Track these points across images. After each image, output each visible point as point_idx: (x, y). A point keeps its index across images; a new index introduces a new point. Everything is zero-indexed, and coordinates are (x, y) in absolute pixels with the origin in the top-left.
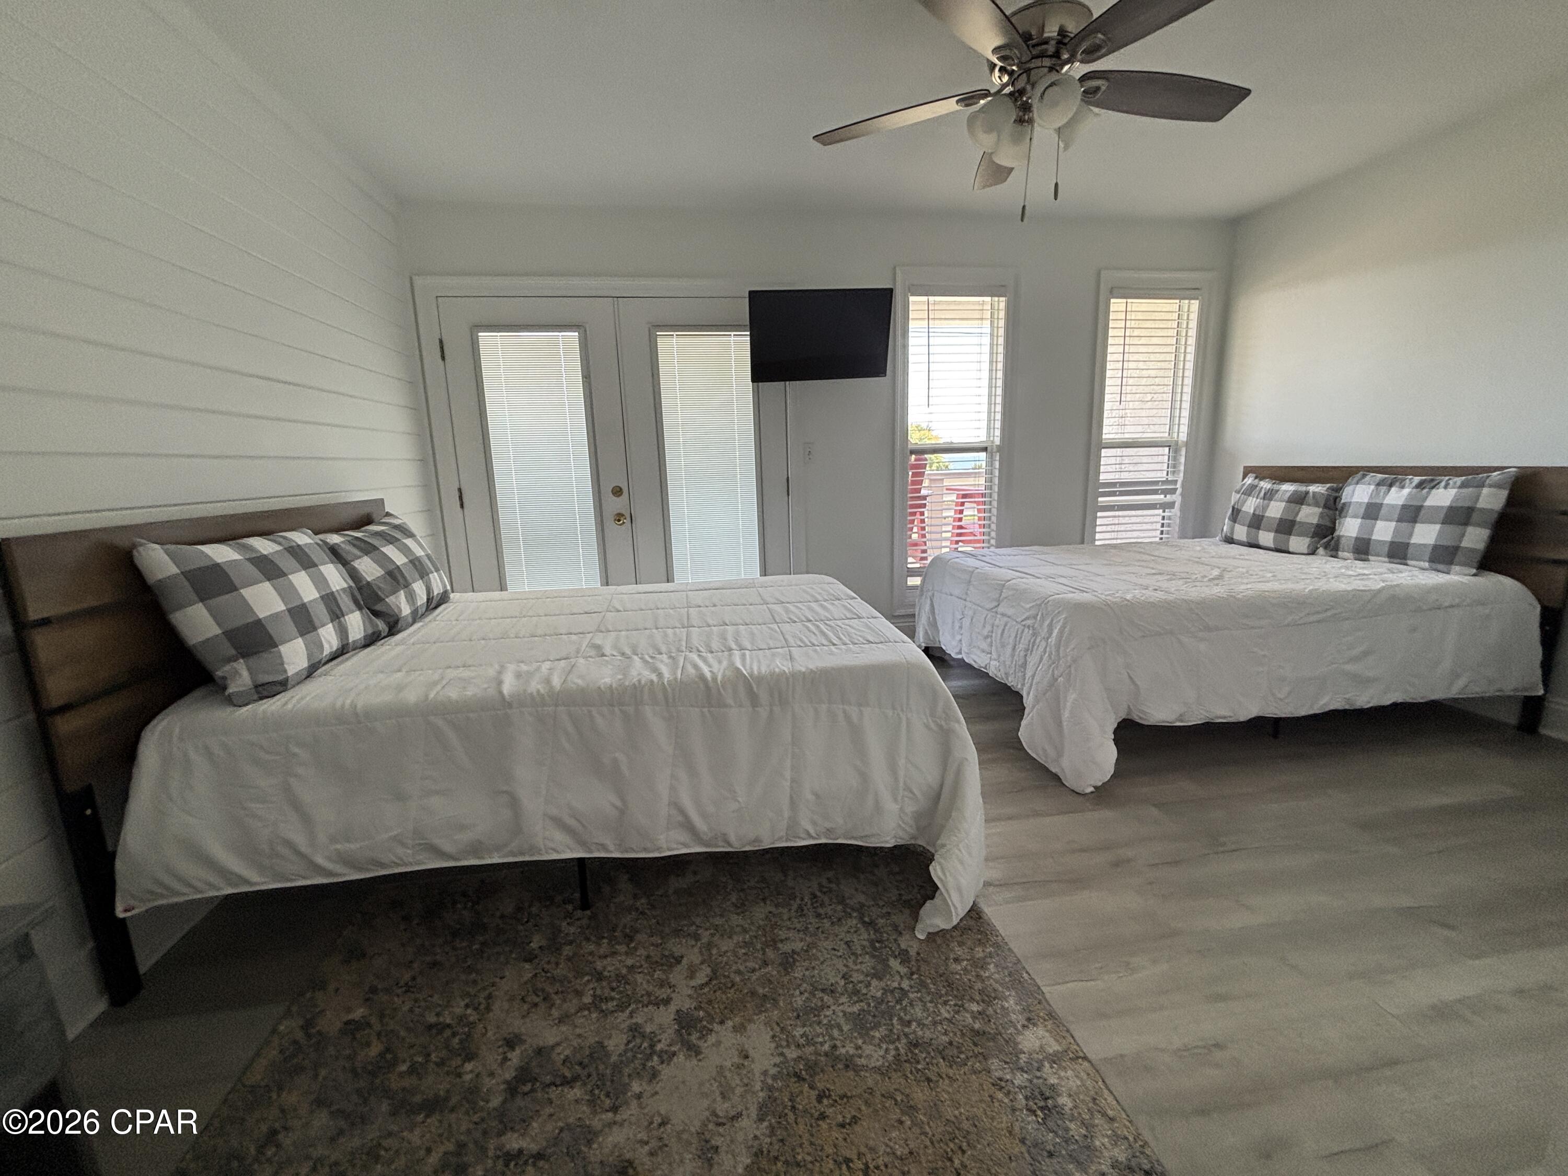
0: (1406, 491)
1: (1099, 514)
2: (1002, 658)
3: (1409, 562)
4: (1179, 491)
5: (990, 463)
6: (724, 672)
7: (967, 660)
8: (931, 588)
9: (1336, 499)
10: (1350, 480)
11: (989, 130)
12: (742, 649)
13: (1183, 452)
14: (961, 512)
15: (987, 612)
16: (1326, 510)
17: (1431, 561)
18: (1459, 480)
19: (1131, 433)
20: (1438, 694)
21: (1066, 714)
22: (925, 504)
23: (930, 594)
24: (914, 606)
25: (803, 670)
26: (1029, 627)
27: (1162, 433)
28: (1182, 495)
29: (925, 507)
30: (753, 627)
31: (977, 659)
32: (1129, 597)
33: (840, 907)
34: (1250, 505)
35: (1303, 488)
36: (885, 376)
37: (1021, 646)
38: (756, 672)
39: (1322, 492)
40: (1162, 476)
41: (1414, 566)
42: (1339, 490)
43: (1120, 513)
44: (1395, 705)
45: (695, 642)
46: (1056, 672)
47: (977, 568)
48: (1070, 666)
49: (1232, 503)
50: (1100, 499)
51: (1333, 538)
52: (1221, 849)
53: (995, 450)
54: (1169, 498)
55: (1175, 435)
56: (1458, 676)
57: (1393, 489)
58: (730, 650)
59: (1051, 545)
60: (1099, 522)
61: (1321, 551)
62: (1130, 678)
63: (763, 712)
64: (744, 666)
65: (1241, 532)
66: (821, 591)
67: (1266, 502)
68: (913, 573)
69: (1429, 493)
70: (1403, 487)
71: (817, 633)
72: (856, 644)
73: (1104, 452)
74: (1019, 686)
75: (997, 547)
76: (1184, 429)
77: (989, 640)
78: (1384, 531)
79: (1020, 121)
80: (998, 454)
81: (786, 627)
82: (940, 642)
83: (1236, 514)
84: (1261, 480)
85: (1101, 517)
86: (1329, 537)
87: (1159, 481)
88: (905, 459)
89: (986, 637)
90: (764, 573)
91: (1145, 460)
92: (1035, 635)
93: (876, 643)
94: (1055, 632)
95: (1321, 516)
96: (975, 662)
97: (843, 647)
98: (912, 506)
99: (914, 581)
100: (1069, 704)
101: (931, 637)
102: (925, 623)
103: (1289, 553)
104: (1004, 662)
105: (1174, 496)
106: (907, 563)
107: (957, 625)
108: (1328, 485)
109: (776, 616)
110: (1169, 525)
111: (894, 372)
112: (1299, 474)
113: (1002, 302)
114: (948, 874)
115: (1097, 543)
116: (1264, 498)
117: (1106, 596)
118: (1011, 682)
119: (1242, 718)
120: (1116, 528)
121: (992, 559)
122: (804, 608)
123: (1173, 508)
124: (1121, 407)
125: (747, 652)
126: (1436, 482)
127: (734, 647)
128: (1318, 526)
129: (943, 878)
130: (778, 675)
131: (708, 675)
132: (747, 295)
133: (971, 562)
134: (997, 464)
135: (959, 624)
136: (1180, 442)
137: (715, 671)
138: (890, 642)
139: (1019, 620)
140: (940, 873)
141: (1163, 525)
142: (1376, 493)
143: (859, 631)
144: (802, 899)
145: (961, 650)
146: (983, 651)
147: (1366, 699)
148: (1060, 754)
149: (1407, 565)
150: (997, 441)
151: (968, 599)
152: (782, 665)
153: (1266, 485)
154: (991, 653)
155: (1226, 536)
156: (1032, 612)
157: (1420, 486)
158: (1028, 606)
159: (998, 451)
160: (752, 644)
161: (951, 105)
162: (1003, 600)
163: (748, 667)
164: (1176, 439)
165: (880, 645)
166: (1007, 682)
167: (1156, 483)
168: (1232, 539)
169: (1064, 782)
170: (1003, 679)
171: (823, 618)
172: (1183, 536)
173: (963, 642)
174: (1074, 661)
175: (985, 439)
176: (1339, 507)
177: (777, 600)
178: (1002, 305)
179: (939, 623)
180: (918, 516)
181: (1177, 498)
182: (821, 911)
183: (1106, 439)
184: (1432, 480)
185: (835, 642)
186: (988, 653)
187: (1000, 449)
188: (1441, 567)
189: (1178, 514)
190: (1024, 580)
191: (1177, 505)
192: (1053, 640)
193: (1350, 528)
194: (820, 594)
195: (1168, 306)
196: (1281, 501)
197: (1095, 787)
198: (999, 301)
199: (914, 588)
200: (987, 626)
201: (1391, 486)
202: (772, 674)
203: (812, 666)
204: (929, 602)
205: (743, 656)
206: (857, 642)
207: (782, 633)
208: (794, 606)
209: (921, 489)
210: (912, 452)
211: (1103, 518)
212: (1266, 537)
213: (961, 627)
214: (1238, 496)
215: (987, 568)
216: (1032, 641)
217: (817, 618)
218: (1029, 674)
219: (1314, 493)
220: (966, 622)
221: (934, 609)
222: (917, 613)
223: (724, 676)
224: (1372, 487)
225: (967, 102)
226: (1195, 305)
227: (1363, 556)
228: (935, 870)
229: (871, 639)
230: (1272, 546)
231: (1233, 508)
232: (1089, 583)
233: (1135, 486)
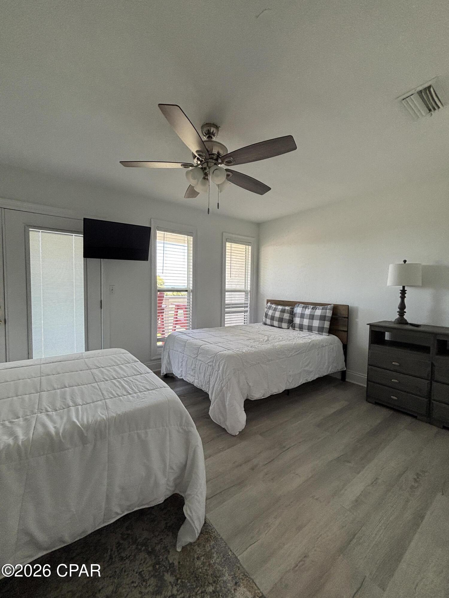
0: (310, 310)
1: (226, 315)
2: (200, 379)
3: (313, 332)
4: (249, 307)
5: (189, 296)
6: (64, 426)
7: (184, 379)
8: (168, 348)
9: (293, 311)
10: (295, 306)
11: (194, 178)
12: (76, 405)
13: (249, 294)
14: (177, 312)
15: (193, 359)
16: (291, 315)
17: (318, 331)
18: (321, 307)
19: (234, 287)
20: (325, 374)
21: (227, 404)
22: (164, 312)
23: (168, 350)
24: (160, 355)
25: (114, 415)
26: (210, 366)
27: (242, 287)
28: (250, 308)
29: (164, 313)
30: (82, 386)
31: (189, 379)
32: (244, 351)
33: (134, 547)
34: (270, 313)
35: (284, 308)
36: (148, 260)
37: (208, 374)
38: (85, 422)
39: (289, 309)
40: (243, 301)
41: (314, 333)
42: (293, 309)
43: (232, 314)
44: (317, 379)
45: (45, 404)
46: (222, 385)
47: (188, 340)
48: (228, 382)
49: (265, 312)
50: (226, 309)
51: (293, 324)
52: (284, 449)
53: (190, 291)
54: (246, 309)
55: (247, 288)
56: (329, 367)
57: (307, 309)
58: (69, 407)
59: (211, 328)
60: (226, 317)
61: (290, 328)
62: (247, 383)
63: (90, 447)
64: (78, 420)
65: (268, 321)
66: (119, 359)
67: (275, 312)
68: (159, 340)
69: (315, 311)
70: (309, 309)
71: (120, 387)
72: (142, 392)
73: (227, 293)
74: (207, 390)
75: (193, 329)
76: (249, 286)
77: (194, 371)
78: (306, 322)
79: (204, 178)
80: (192, 293)
81: (103, 385)
82: (172, 371)
83: (266, 315)
84: (272, 304)
85: (226, 316)
86: (292, 323)
87: (243, 303)
88: (156, 294)
89: (193, 370)
90: (87, 349)
91: (237, 296)
92: (213, 369)
93: (151, 390)
94: (221, 368)
95: (290, 317)
96: (188, 380)
97: (135, 395)
98: (159, 313)
99: (160, 344)
100: (228, 398)
101: (169, 369)
102: (166, 363)
103: (282, 328)
104: (201, 380)
105: (247, 308)
106: (157, 337)
107: (180, 364)
108: (290, 307)
109: (96, 377)
110: (246, 318)
111: (151, 260)
112: (282, 303)
113: (191, 238)
114: (193, 512)
115: (226, 325)
116: (274, 310)
117: (237, 351)
118: (204, 389)
119: (281, 392)
120: (231, 319)
121: (192, 335)
122: (111, 370)
123: (247, 312)
124: (231, 278)
125: (80, 407)
126: (316, 308)
127: (71, 404)
128: (289, 319)
129: (191, 515)
130: (100, 422)
131: (52, 430)
132: (83, 219)
133: (185, 337)
134: (191, 297)
135: (181, 364)
136: (248, 291)
137: (58, 426)
138: (158, 388)
139: (206, 363)
140: (189, 512)
141: (245, 318)
142: (302, 310)
143: (142, 383)
144: (112, 550)
145: (182, 375)
146: (192, 376)
147: (311, 378)
148: (225, 420)
149: (312, 332)
150: (191, 288)
151: (185, 353)
152: (101, 415)
153: (274, 306)
154: (195, 376)
155: (264, 322)
156: (212, 359)
157: (313, 309)
158: (210, 357)
159: (192, 292)
160: (83, 400)
161: (179, 166)
162: (199, 354)
163: (80, 420)
164: (247, 290)
165: (154, 391)
166: (202, 389)
167: (242, 304)
168: (266, 323)
169: (228, 432)
170: (200, 387)
171: (122, 376)
172: (251, 322)
173: (183, 372)
174: (229, 380)
175: (186, 287)
176: (294, 314)
177: (96, 366)
178: (192, 239)
179: (172, 363)
180: (160, 317)
181: (248, 309)
182: (123, 555)
183: (227, 289)
184: (315, 307)
185: (130, 392)
186: (194, 376)
187: (192, 291)
188: (320, 333)
189: (249, 314)
190: (207, 345)
191: (249, 311)
192: (220, 371)
193: (297, 320)
194: (119, 360)
195: (242, 247)
196: (278, 312)
197: (239, 432)
198: (190, 238)
199: (160, 347)
200: (193, 365)
201: (306, 308)
202: (96, 422)
203: (119, 413)
204: (167, 354)
205: (77, 411)
206: (142, 391)
207: (100, 390)
208: (106, 369)
209: (162, 306)
210: (159, 291)
211: (227, 316)
212: (276, 323)
213: (182, 365)
214: (267, 309)
215: (192, 340)
216: (212, 371)
217: (119, 376)
218: (211, 386)
219: (287, 309)
220: (184, 364)
221: (170, 357)
222: (162, 358)
223: (64, 429)
224: (301, 308)
225: (185, 166)
226: (250, 248)
227: (302, 330)
228: (186, 511)
229: (148, 387)
230: (277, 326)
231: (266, 313)
232: (230, 345)
233: (237, 305)
